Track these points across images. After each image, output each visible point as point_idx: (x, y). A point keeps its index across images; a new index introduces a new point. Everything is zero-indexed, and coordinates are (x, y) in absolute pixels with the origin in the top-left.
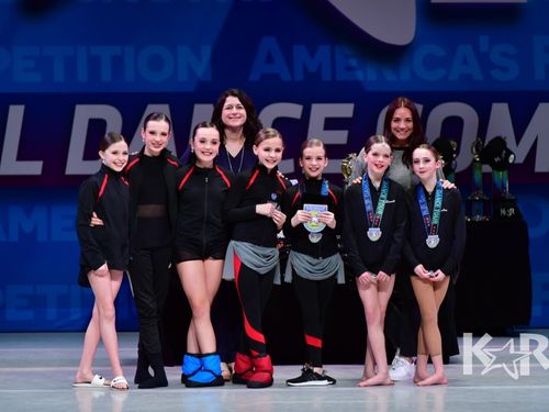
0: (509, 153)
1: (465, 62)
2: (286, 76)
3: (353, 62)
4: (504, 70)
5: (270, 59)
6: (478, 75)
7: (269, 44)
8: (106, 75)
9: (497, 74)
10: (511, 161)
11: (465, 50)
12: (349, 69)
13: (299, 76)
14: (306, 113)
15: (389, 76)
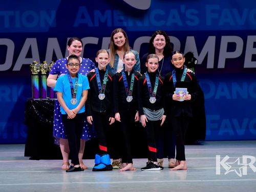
0: (195, 59)
1: (174, 17)
2: (90, 24)
3: (122, 18)
4: (192, 21)
5: (83, 17)
6: (180, 24)
7: (83, 10)
8: (7, 24)
9: (189, 23)
10: (195, 63)
11: (174, 12)
12: (121, 21)
13: (97, 25)
14: (100, 42)
15: (139, 24)
